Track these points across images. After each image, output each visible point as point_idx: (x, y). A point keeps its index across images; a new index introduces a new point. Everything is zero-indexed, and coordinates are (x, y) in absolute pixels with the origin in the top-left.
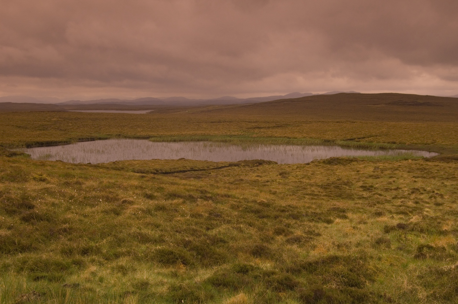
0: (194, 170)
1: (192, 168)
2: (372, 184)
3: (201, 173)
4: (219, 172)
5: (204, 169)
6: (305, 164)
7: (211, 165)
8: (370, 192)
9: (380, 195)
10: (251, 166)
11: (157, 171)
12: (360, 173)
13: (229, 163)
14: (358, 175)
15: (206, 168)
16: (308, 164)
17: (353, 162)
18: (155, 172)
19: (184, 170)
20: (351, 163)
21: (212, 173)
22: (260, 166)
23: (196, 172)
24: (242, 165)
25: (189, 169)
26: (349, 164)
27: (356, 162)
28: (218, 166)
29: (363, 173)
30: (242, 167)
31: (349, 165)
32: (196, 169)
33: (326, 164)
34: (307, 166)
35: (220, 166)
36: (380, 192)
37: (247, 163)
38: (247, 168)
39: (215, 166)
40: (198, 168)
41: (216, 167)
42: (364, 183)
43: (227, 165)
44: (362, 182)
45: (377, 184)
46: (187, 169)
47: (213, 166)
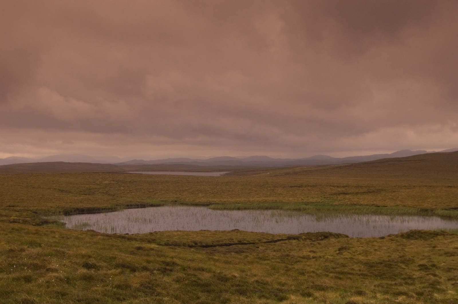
0: (243, 243)
1: (240, 241)
2: (438, 262)
3: (246, 247)
4: (270, 246)
5: (254, 242)
6: (379, 238)
7: (264, 238)
8: (426, 272)
9: (435, 275)
10: (313, 239)
11: (196, 244)
12: (435, 250)
13: (288, 236)
14: (432, 252)
15: (257, 241)
16: (383, 238)
17: (438, 236)
18: (194, 244)
19: (230, 244)
20: (434, 238)
21: (260, 247)
22: (325, 240)
23: (243, 245)
24: (302, 239)
25: (236, 242)
26: (432, 238)
27: (442, 236)
28: (273, 239)
29: (439, 250)
30: (302, 241)
31: (432, 240)
32: (245, 242)
33: (404, 238)
34: (379, 240)
35: (276, 239)
36: (439, 272)
37: (309, 236)
38: (308, 242)
39: (268, 239)
40: (247, 241)
41: (270, 241)
42: (428, 261)
43: (285, 238)
44: (427, 261)
45: (444, 262)
46: (233, 242)
47: (266, 239)
